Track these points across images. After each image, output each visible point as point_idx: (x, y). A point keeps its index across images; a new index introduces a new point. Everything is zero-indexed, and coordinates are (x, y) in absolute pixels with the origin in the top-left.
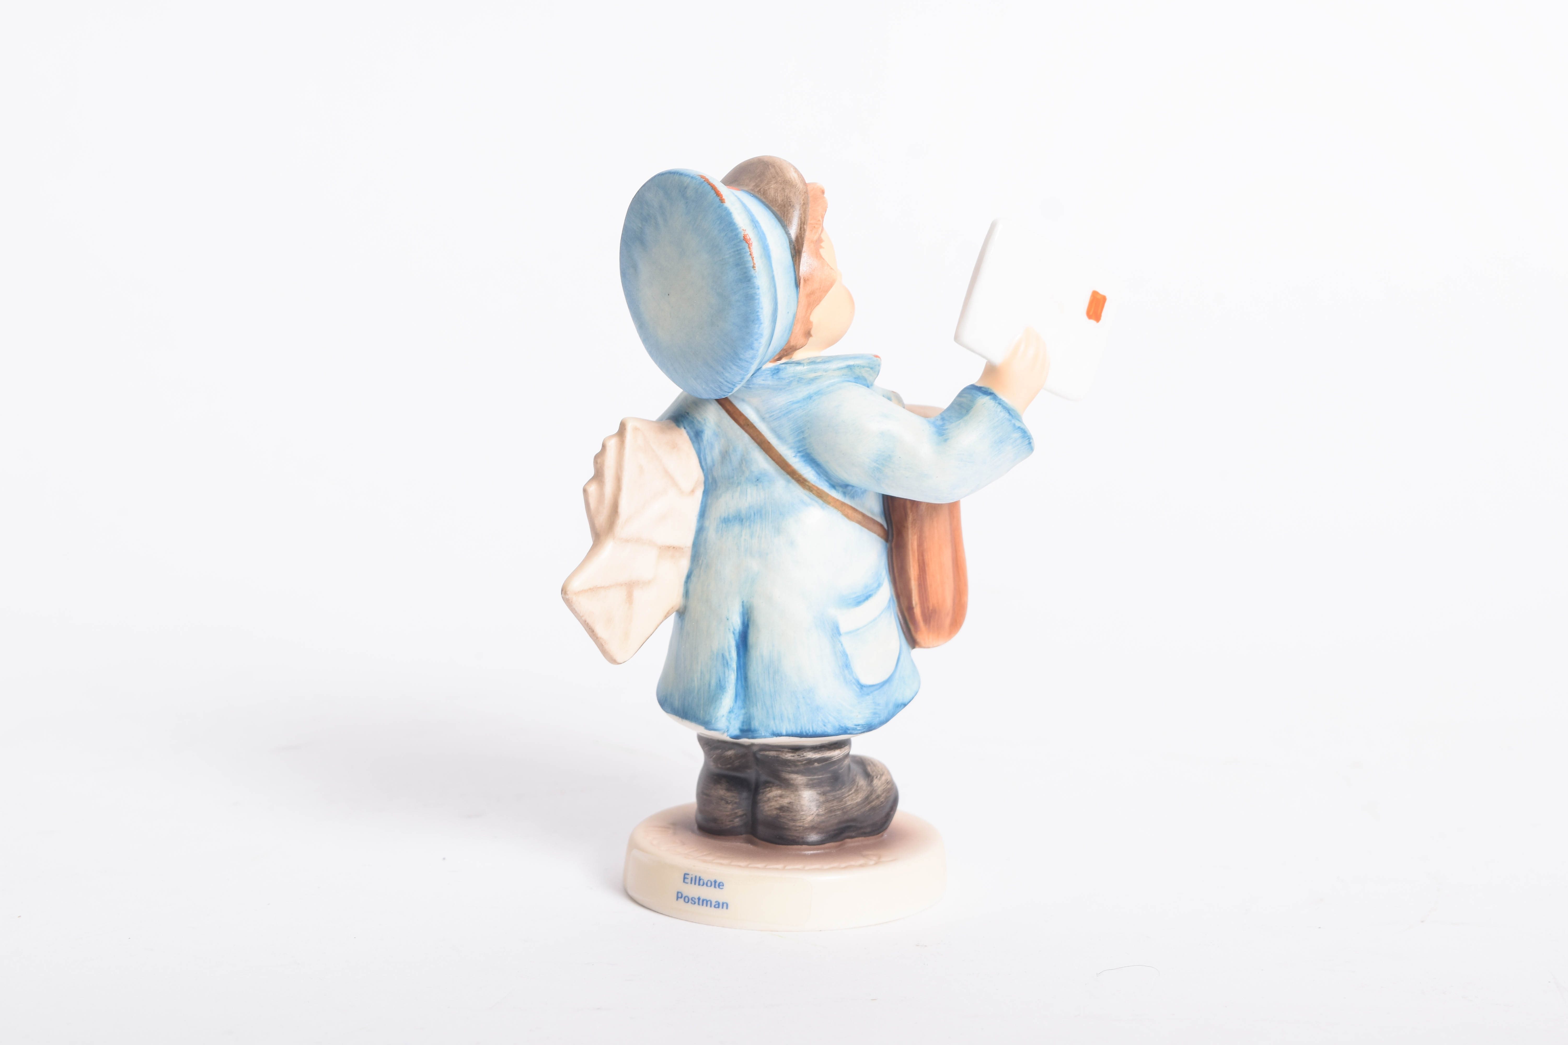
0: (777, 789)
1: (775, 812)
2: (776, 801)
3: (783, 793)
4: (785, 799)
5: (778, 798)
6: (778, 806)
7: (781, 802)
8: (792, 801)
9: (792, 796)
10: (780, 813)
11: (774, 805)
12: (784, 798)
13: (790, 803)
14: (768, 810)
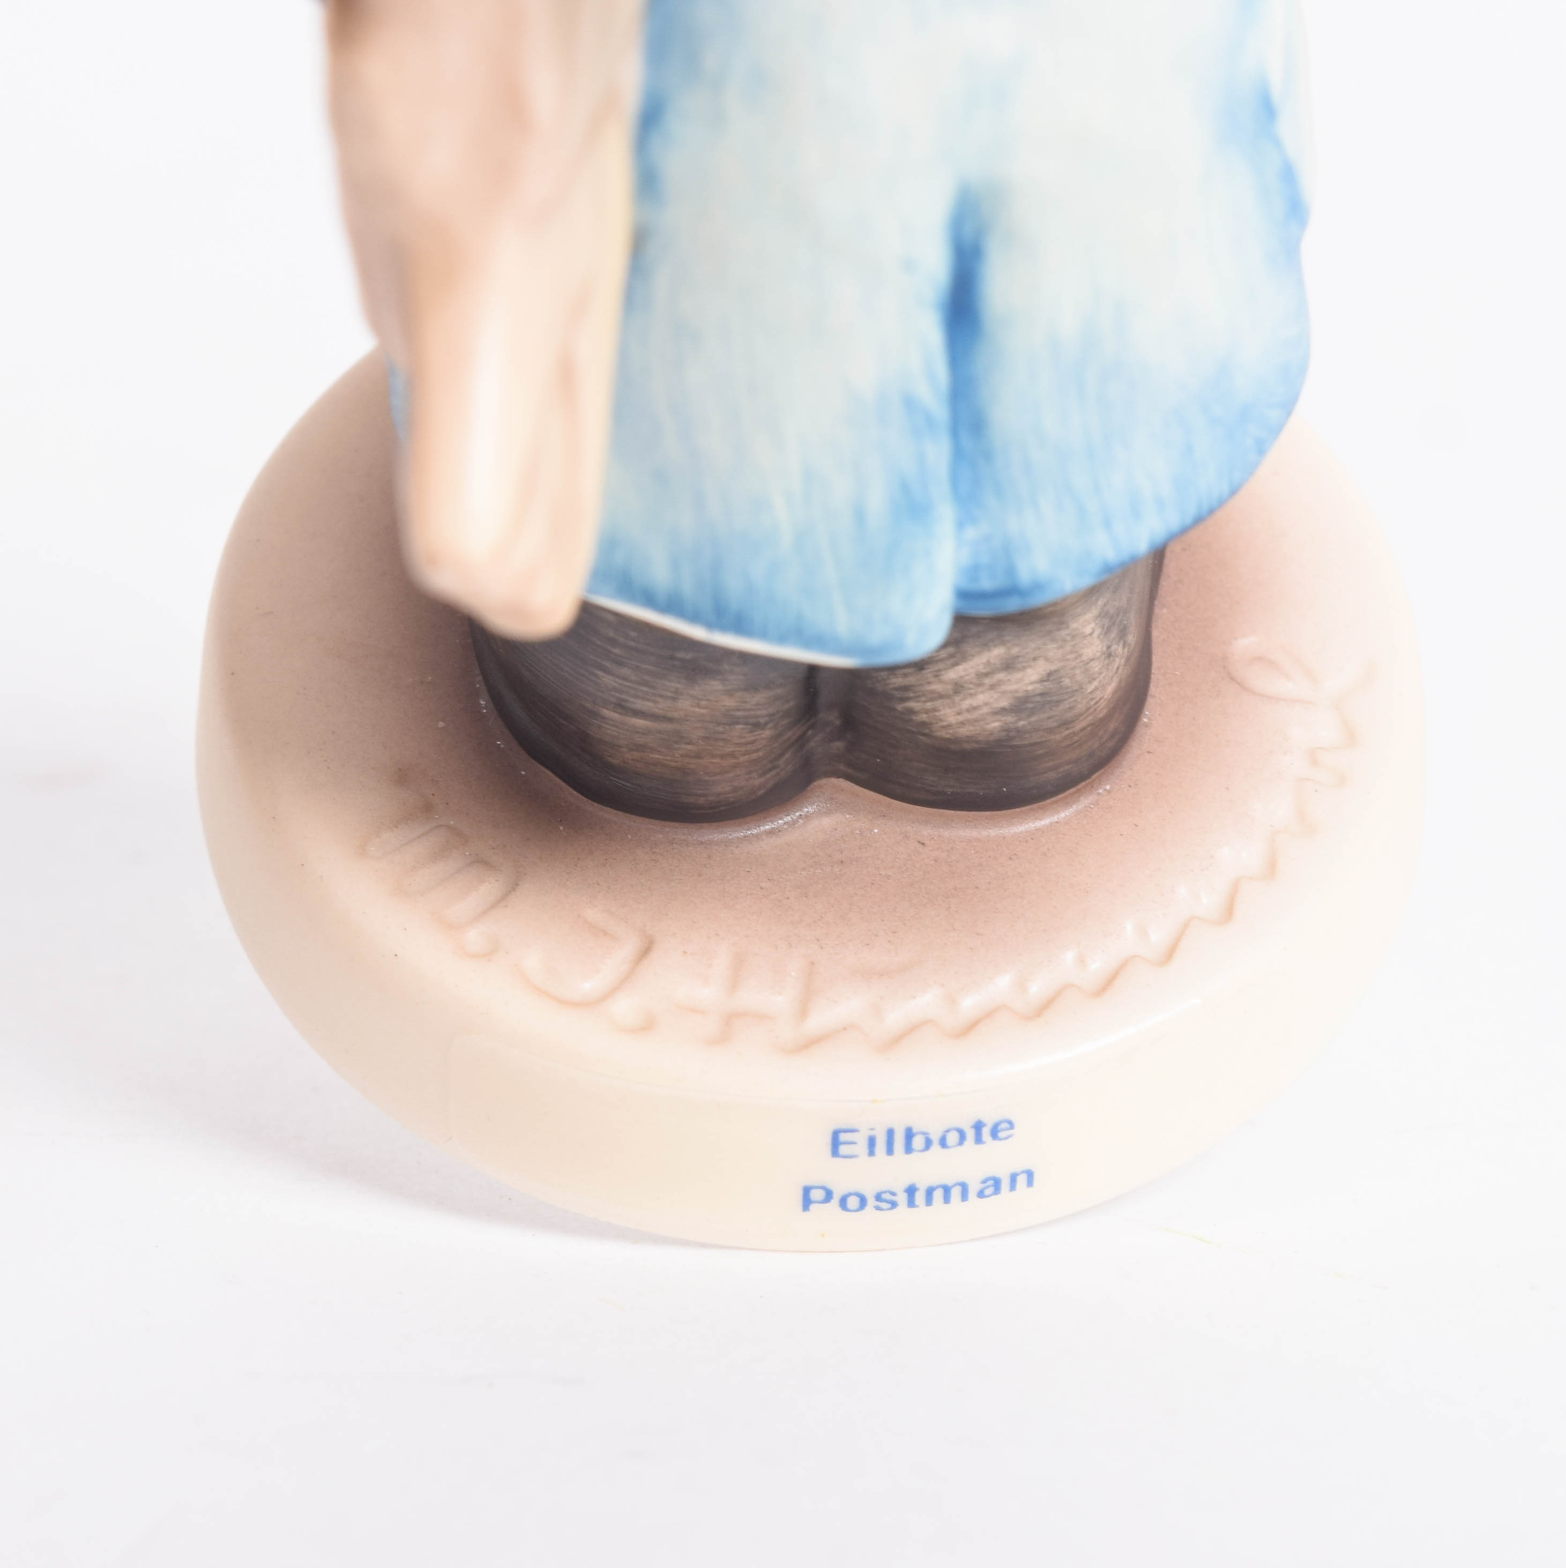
0: (986, 646)
1: (995, 725)
2: (993, 687)
3: (1015, 651)
4: (1029, 671)
5: (1001, 676)
6: (1004, 703)
7: (1010, 688)
8: (1053, 668)
9: (1052, 650)
10: (1016, 722)
11: (986, 704)
12: (1024, 668)
13: (1050, 674)
14: (962, 724)
